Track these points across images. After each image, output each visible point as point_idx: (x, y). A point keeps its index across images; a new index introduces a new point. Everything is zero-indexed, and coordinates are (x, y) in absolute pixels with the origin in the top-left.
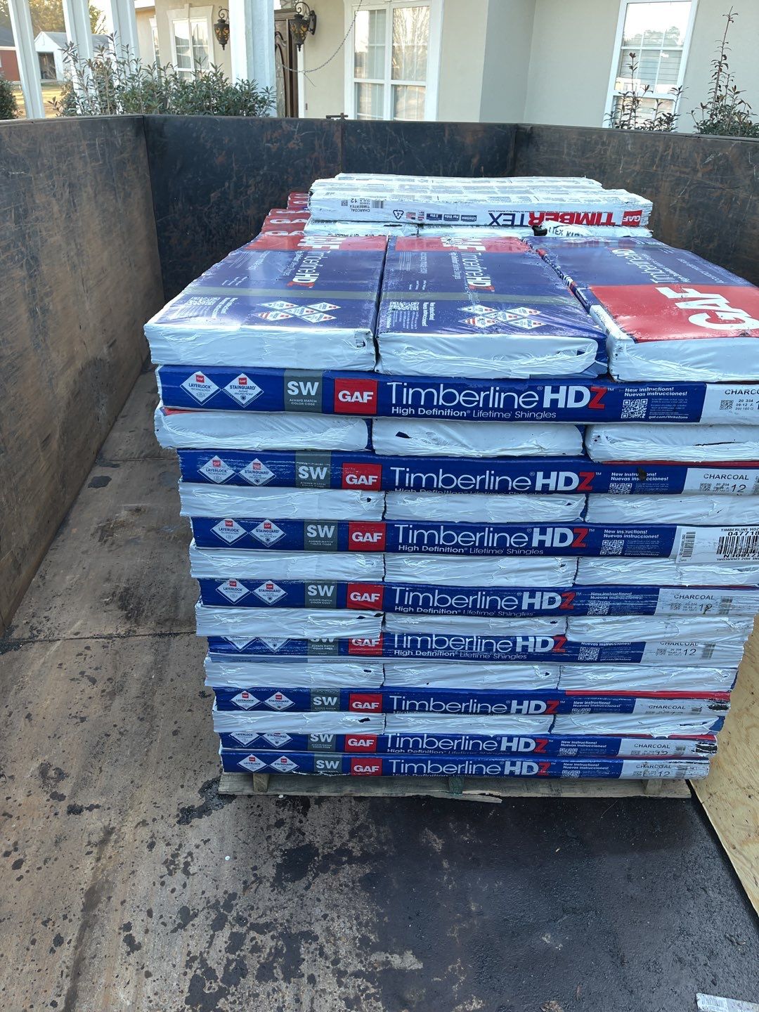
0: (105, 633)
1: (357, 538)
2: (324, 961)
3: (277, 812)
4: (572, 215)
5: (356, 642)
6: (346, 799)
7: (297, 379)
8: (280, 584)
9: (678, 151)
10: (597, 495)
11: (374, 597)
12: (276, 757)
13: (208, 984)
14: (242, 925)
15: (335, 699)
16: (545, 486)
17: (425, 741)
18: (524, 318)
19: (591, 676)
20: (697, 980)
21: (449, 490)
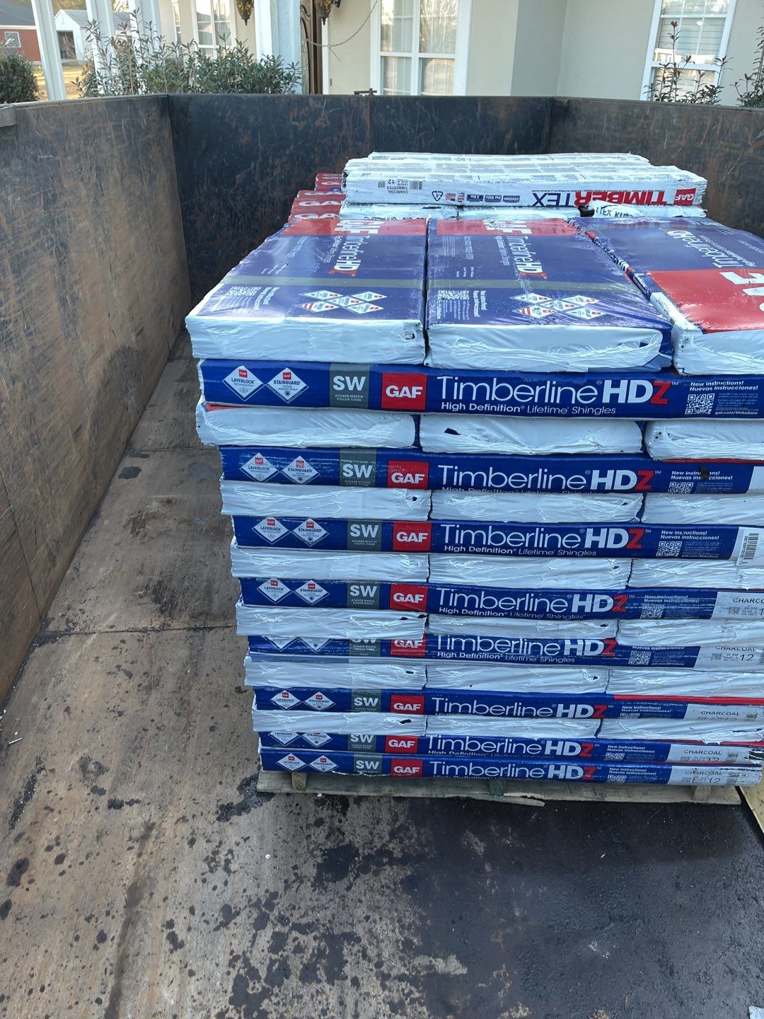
0: (140, 627)
1: (402, 538)
2: (367, 963)
3: (316, 811)
4: (621, 194)
5: (399, 643)
6: (385, 800)
7: (344, 374)
8: (323, 584)
9: (727, 125)
10: (654, 495)
11: (418, 598)
12: (315, 757)
13: (251, 984)
14: (284, 925)
15: (376, 700)
16: (601, 485)
17: (467, 743)
18: (581, 307)
19: (641, 681)
20: (749, 992)
21: (499, 489)
